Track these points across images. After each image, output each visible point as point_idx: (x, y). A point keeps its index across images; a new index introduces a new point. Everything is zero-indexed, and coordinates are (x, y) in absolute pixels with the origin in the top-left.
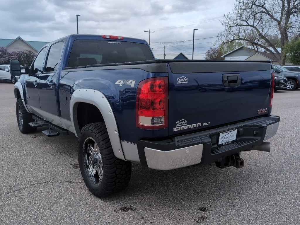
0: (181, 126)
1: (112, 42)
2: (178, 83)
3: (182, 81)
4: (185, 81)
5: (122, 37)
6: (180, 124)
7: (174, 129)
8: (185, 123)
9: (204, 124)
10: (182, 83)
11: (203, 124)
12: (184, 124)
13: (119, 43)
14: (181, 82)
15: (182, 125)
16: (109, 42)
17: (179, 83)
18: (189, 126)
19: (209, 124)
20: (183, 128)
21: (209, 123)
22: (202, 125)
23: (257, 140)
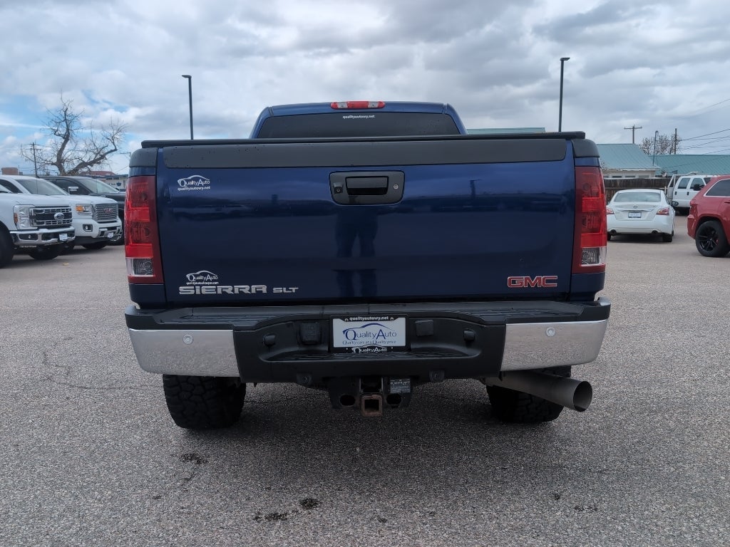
0: (201, 286)
1: (351, 117)
2: (179, 189)
3: (193, 186)
4: (201, 185)
5: (380, 103)
6: (197, 281)
7: (181, 288)
8: (213, 281)
9: (276, 290)
10: (191, 189)
11: (274, 289)
12: (209, 281)
13: (370, 117)
14: (189, 186)
15: (203, 283)
16: (344, 117)
17: (183, 189)
18: (229, 289)
19: (294, 291)
20: (207, 290)
21: (294, 289)
22: (270, 290)
23: (467, 355)
